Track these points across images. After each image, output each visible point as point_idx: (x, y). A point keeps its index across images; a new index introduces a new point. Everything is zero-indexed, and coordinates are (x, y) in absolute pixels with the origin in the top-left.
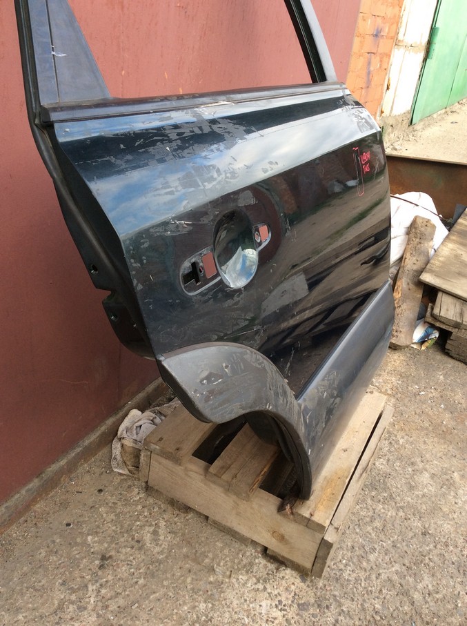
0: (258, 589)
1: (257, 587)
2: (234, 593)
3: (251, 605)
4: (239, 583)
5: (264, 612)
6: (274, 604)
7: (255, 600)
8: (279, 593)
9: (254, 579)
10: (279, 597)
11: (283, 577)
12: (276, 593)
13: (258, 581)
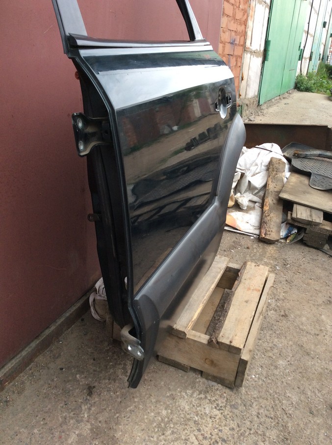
1: (200, 396)
2: (185, 401)
3: (198, 409)
4: (187, 395)
5: (207, 412)
6: (214, 407)
7: (200, 405)
8: (216, 399)
10: (216, 402)
11: (217, 389)
13: (200, 393)
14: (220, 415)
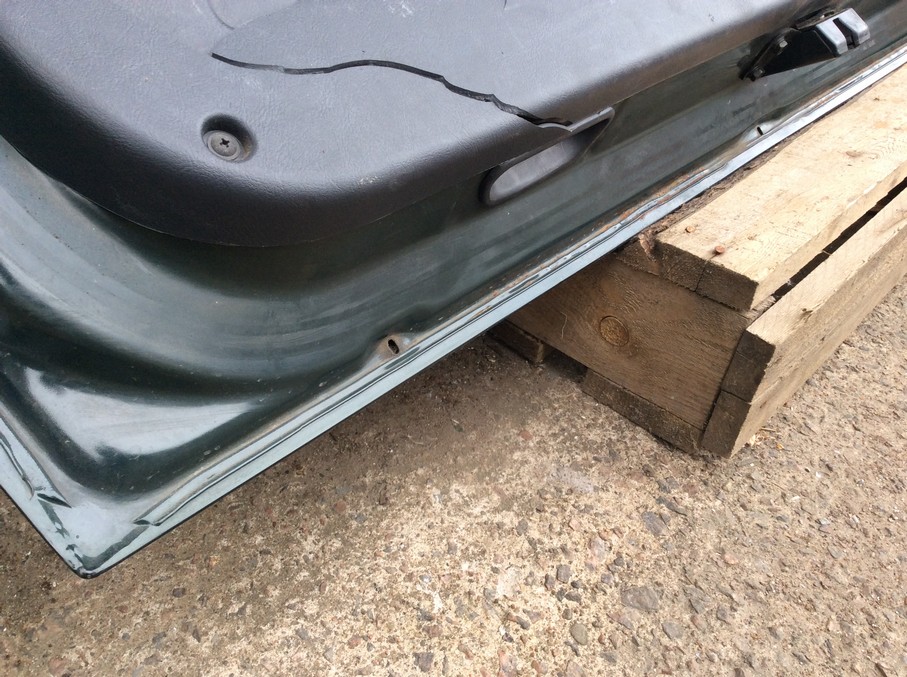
0: (499, 526)
1: (498, 518)
2: (423, 524)
3: (465, 566)
4: (445, 503)
5: (502, 589)
6: (542, 574)
7: (484, 552)
8: (564, 549)
9: (496, 497)
10: (562, 556)
11: (588, 508)
12: (556, 543)
13: (506, 505)
14: (556, 616)
